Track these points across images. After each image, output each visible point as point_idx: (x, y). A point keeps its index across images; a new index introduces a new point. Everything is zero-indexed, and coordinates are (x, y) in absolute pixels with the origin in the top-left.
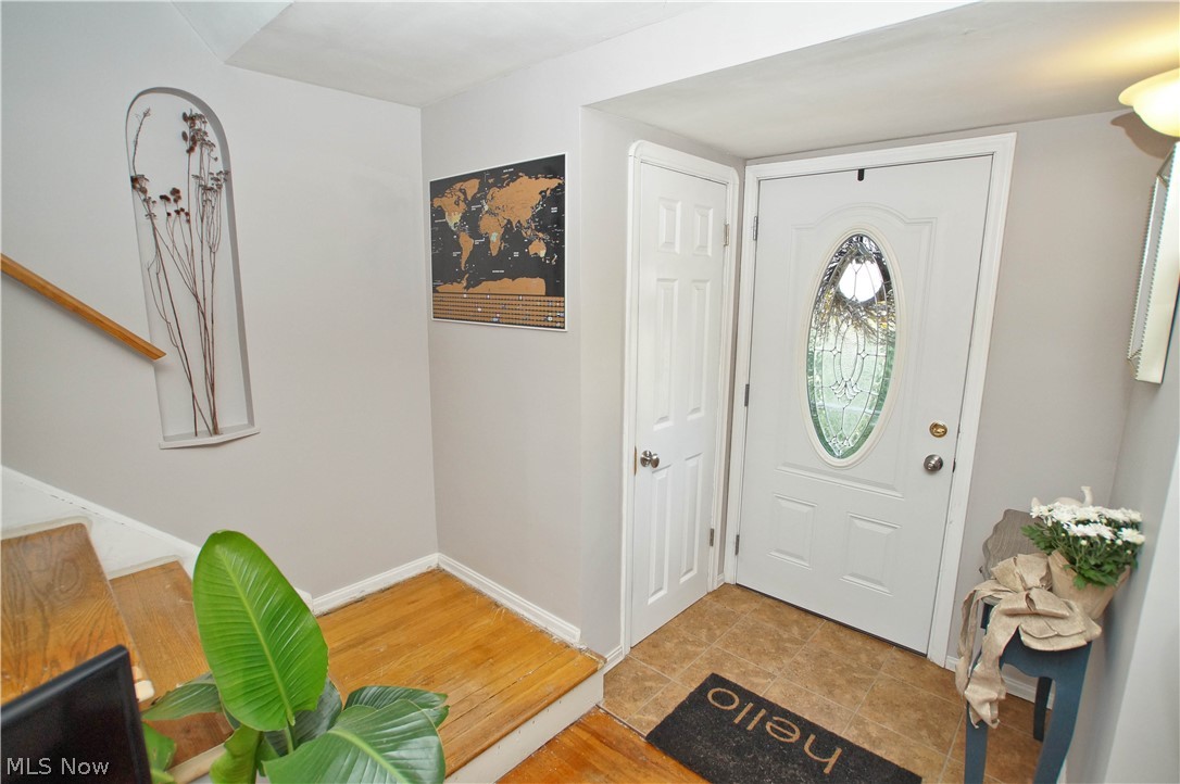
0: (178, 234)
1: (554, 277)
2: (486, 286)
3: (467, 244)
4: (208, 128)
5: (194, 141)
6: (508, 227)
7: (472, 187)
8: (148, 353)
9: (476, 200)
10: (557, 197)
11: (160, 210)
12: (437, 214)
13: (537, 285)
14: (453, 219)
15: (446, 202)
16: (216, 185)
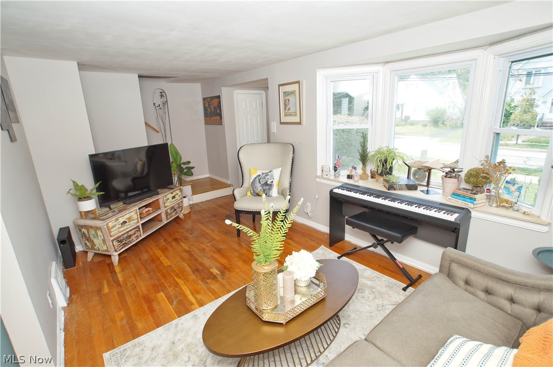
0: (160, 112)
1: (220, 115)
2: (212, 118)
3: (209, 110)
4: (164, 94)
5: (162, 96)
6: (214, 107)
7: (209, 99)
8: (158, 132)
9: (210, 102)
10: (220, 102)
11: (157, 108)
12: (204, 104)
13: (218, 118)
14: (207, 105)
15: (206, 102)
16: (165, 103)
